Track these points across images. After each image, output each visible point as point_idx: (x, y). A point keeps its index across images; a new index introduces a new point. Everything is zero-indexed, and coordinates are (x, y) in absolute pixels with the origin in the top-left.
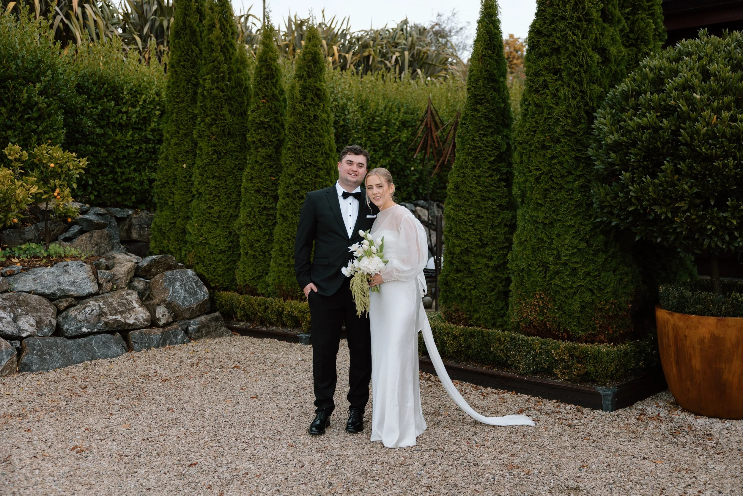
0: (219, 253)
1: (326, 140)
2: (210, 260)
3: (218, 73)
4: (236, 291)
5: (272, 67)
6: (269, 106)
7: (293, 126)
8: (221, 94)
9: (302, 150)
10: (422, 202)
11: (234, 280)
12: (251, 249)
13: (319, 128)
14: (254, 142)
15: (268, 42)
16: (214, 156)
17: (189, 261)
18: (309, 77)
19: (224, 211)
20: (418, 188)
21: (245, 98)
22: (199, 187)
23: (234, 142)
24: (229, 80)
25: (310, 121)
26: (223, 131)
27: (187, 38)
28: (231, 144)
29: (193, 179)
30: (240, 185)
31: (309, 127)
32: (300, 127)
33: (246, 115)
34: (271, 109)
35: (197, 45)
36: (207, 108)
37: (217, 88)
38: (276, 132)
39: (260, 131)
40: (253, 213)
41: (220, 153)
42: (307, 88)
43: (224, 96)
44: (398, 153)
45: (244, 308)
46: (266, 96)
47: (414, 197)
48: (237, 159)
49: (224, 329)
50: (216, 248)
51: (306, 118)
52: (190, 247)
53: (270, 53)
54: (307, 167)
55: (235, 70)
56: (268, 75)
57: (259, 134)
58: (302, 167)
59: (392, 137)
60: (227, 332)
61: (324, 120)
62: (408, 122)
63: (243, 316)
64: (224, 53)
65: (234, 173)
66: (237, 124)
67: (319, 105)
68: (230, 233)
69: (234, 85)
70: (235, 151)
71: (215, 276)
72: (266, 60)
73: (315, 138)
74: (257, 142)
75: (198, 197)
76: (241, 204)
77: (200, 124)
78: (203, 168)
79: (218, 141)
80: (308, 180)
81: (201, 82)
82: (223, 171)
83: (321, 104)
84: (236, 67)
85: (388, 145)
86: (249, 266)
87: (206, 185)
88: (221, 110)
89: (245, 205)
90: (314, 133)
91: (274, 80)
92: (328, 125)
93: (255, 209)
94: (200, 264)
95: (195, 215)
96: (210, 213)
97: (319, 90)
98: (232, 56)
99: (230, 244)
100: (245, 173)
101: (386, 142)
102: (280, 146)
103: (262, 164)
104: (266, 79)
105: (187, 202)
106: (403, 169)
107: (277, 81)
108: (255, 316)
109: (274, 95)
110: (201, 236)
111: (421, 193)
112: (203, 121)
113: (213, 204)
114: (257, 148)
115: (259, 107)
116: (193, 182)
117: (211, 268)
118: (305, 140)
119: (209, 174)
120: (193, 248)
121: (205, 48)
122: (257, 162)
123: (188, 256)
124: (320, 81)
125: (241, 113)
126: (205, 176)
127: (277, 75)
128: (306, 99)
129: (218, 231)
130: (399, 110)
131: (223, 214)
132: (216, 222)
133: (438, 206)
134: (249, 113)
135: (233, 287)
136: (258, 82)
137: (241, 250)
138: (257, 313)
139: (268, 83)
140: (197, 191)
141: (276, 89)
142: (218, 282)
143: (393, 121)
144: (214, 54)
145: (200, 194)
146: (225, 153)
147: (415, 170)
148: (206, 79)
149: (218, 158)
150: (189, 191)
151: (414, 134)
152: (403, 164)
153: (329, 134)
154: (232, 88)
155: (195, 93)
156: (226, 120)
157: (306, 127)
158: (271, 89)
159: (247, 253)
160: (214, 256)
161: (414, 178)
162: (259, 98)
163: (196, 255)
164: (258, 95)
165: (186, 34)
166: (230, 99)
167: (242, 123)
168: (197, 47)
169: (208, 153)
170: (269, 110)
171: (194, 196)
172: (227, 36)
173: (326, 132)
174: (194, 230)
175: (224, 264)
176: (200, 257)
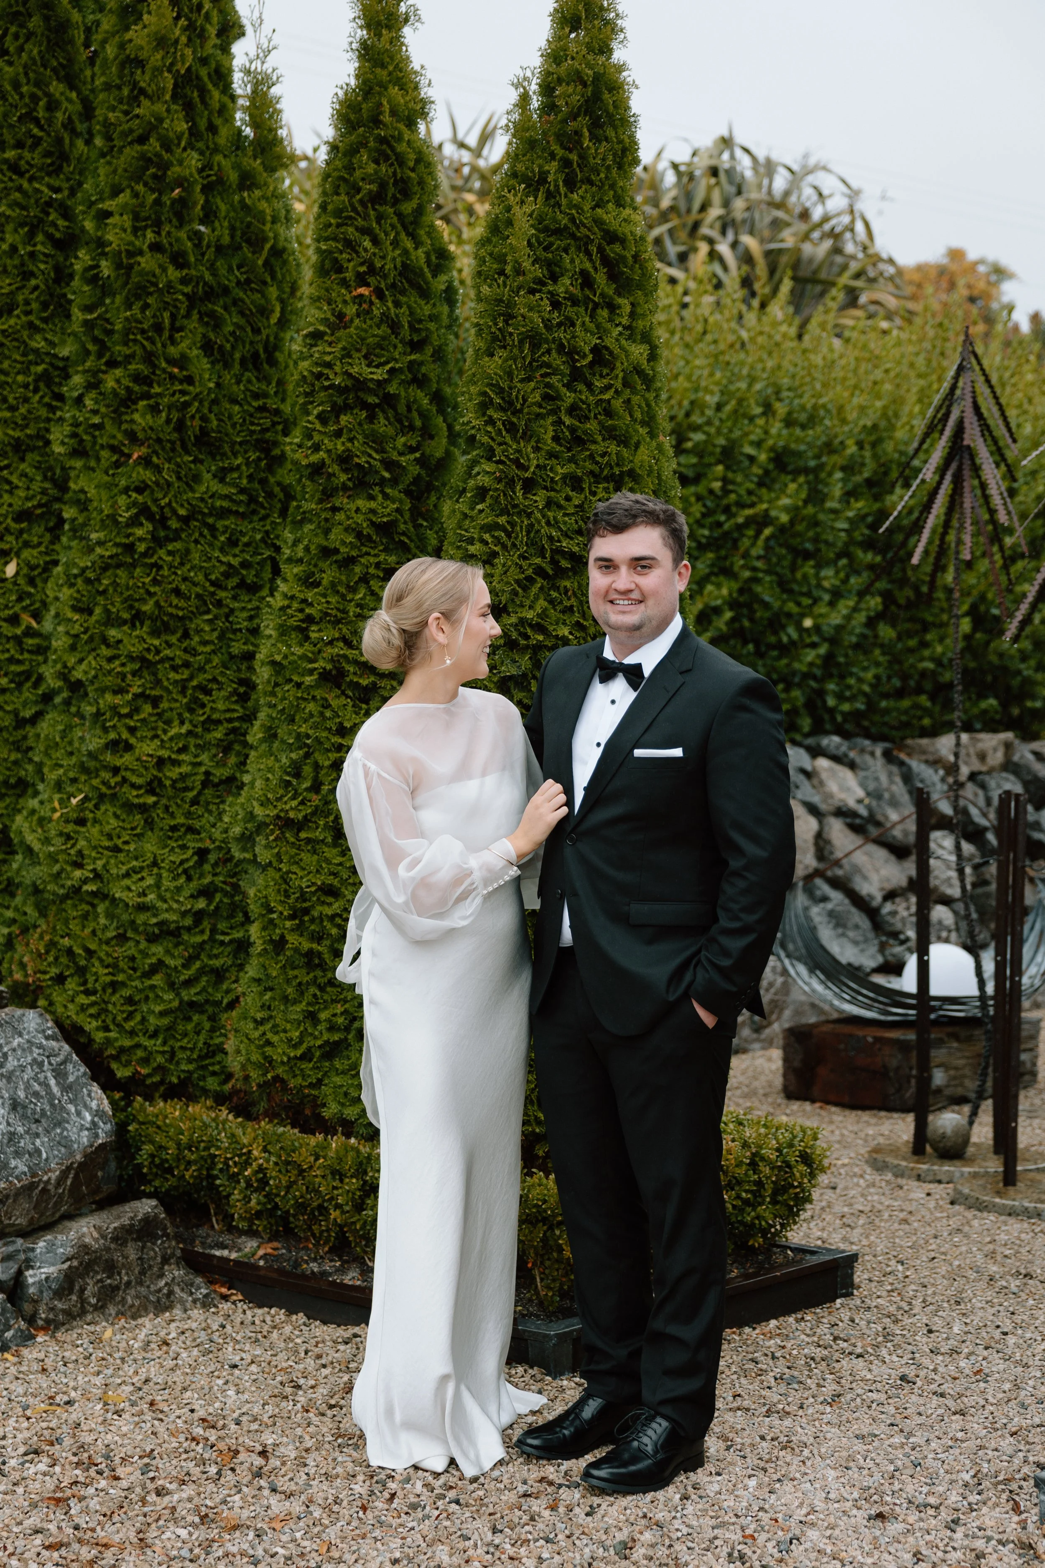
0: (152, 939)
1: (643, 455)
2: (114, 967)
3: (160, 183)
4: (220, 1099)
5: (402, 148)
6: (385, 317)
7: (500, 391)
8: (173, 274)
9: (540, 497)
10: (833, 741)
11: (215, 1051)
12: (299, 929)
13: (617, 404)
14: (317, 469)
15: (383, 43)
16: (139, 532)
17: (23, 966)
18: (571, 184)
19: (176, 763)
20: (821, 693)
21: (273, 292)
22: (72, 661)
23: (221, 476)
24: (209, 217)
25: (576, 376)
26: (180, 427)
27: (34, 50)
28: (209, 484)
29: (48, 625)
30: (249, 657)
31: (569, 397)
32: (537, 397)
33: (272, 362)
34: (395, 326)
35: (71, 80)
36: (110, 333)
37: (156, 247)
38: (412, 428)
39: (344, 419)
40: (307, 770)
41: (163, 520)
42: (558, 232)
43: (184, 281)
44: (759, 564)
45: (264, 1182)
46: (372, 270)
47: (806, 723)
48: (233, 542)
49: (174, 1272)
50: (141, 918)
51: (557, 360)
52: (29, 910)
53: (394, 91)
54: (561, 572)
55: (233, 177)
56: (383, 185)
57: (338, 434)
58: (540, 571)
59: (742, 505)
60: (188, 1286)
61: (638, 371)
62: (799, 454)
63: (258, 1215)
64: (189, 108)
65: (219, 604)
66: (234, 401)
67: (612, 308)
68: (202, 854)
69: (226, 240)
70: (223, 513)
71: (132, 1033)
72: (376, 121)
73: (599, 448)
74: (335, 468)
75: (67, 703)
76: (255, 734)
77: (79, 400)
78: (88, 581)
79: (158, 469)
80: (565, 631)
81: (89, 225)
82: (177, 592)
83: (625, 304)
84: (237, 166)
85: (726, 534)
86: (285, 999)
87: (105, 651)
88: (173, 341)
89: (271, 735)
90: (592, 426)
91: (408, 207)
92: (651, 396)
93: (318, 757)
94: (71, 985)
95: (52, 776)
96: (116, 770)
97: (612, 237)
98: (218, 121)
99: (201, 904)
100: (278, 601)
101: (719, 525)
102: (430, 488)
103: (350, 561)
104: (377, 198)
105: (21, 723)
106: (776, 623)
107: (420, 211)
108: (313, 1219)
109: (407, 271)
110: (79, 865)
111: (832, 711)
112: (93, 385)
113: (132, 730)
114: (327, 494)
115: (340, 321)
116: (47, 637)
117: (116, 1003)
118: (552, 455)
119: (116, 606)
120: (43, 913)
121: (107, 87)
122: (327, 552)
123: (20, 948)
124: (620, 203)
125: (255, 356)
126: (98, 611)
127: (421, 183)
128: (554, 278)
129: (150, 846)
130: (768, 409)
131: (173, 773)
132: (143, 808)
133: (888, 756)
134: (295, 344)
135: (212, 1083)
136: (338, 213)
137: (254, 931)
138: (323, 1209)
139: (380, 218)
140: (64, 676)
141: (418, 244)
142: (145, 1061)
143: (749, 450)
144: (145, 109)
145: (76, 687)
146: (186, 520)
147: (817, 628)
148: (108, 214)
149: (158, 542)
150: (27, 675)
151: (816, 496)
152: (776, 605)
153: (652, 435)
154: (220, 249)
155: (62, 276)
156: (190, 380)
157: (558, 397)
158: (395, 243)
159: (279, 945)
160: (130, 949)
161: (810, 656)
162: (344, 283)
163: (52, 944)
164: (340, 270)
165: (30, 36)
166: (210, 294)
167: (256, 396)
168: (72, 87)
169: (113, 518)
170: (384, 330)
171: (47, 698)
172: (202, 35)
173: (643, 423)
174: (47, 841)
175: (171, 985)
176: (70, 952)
